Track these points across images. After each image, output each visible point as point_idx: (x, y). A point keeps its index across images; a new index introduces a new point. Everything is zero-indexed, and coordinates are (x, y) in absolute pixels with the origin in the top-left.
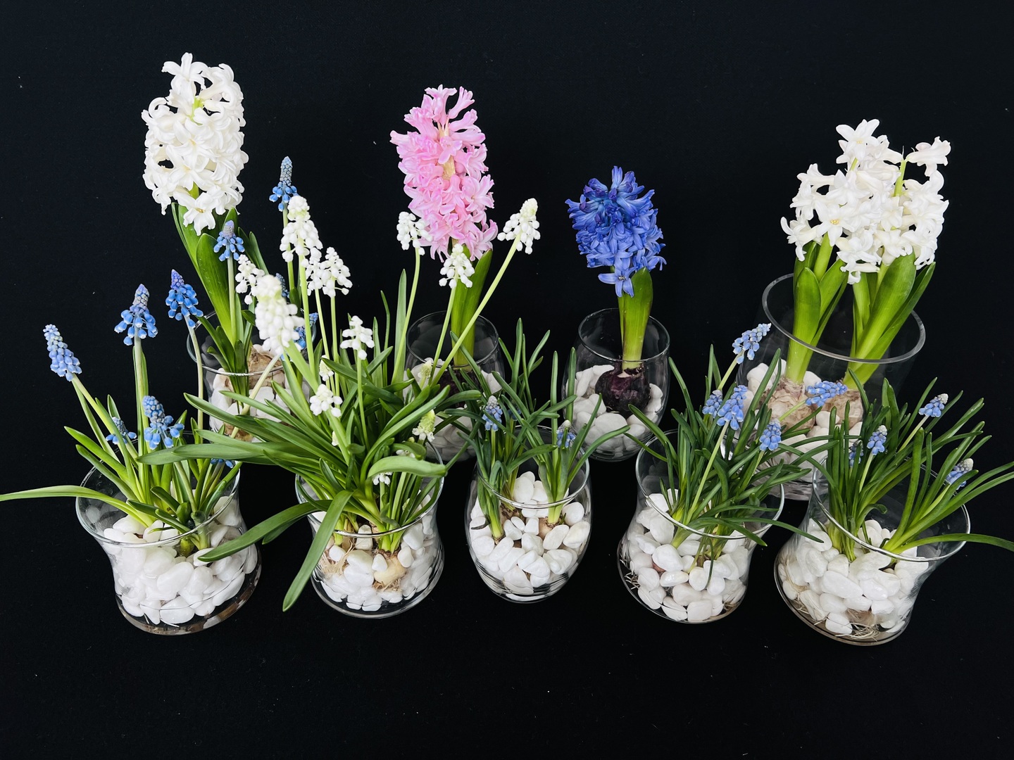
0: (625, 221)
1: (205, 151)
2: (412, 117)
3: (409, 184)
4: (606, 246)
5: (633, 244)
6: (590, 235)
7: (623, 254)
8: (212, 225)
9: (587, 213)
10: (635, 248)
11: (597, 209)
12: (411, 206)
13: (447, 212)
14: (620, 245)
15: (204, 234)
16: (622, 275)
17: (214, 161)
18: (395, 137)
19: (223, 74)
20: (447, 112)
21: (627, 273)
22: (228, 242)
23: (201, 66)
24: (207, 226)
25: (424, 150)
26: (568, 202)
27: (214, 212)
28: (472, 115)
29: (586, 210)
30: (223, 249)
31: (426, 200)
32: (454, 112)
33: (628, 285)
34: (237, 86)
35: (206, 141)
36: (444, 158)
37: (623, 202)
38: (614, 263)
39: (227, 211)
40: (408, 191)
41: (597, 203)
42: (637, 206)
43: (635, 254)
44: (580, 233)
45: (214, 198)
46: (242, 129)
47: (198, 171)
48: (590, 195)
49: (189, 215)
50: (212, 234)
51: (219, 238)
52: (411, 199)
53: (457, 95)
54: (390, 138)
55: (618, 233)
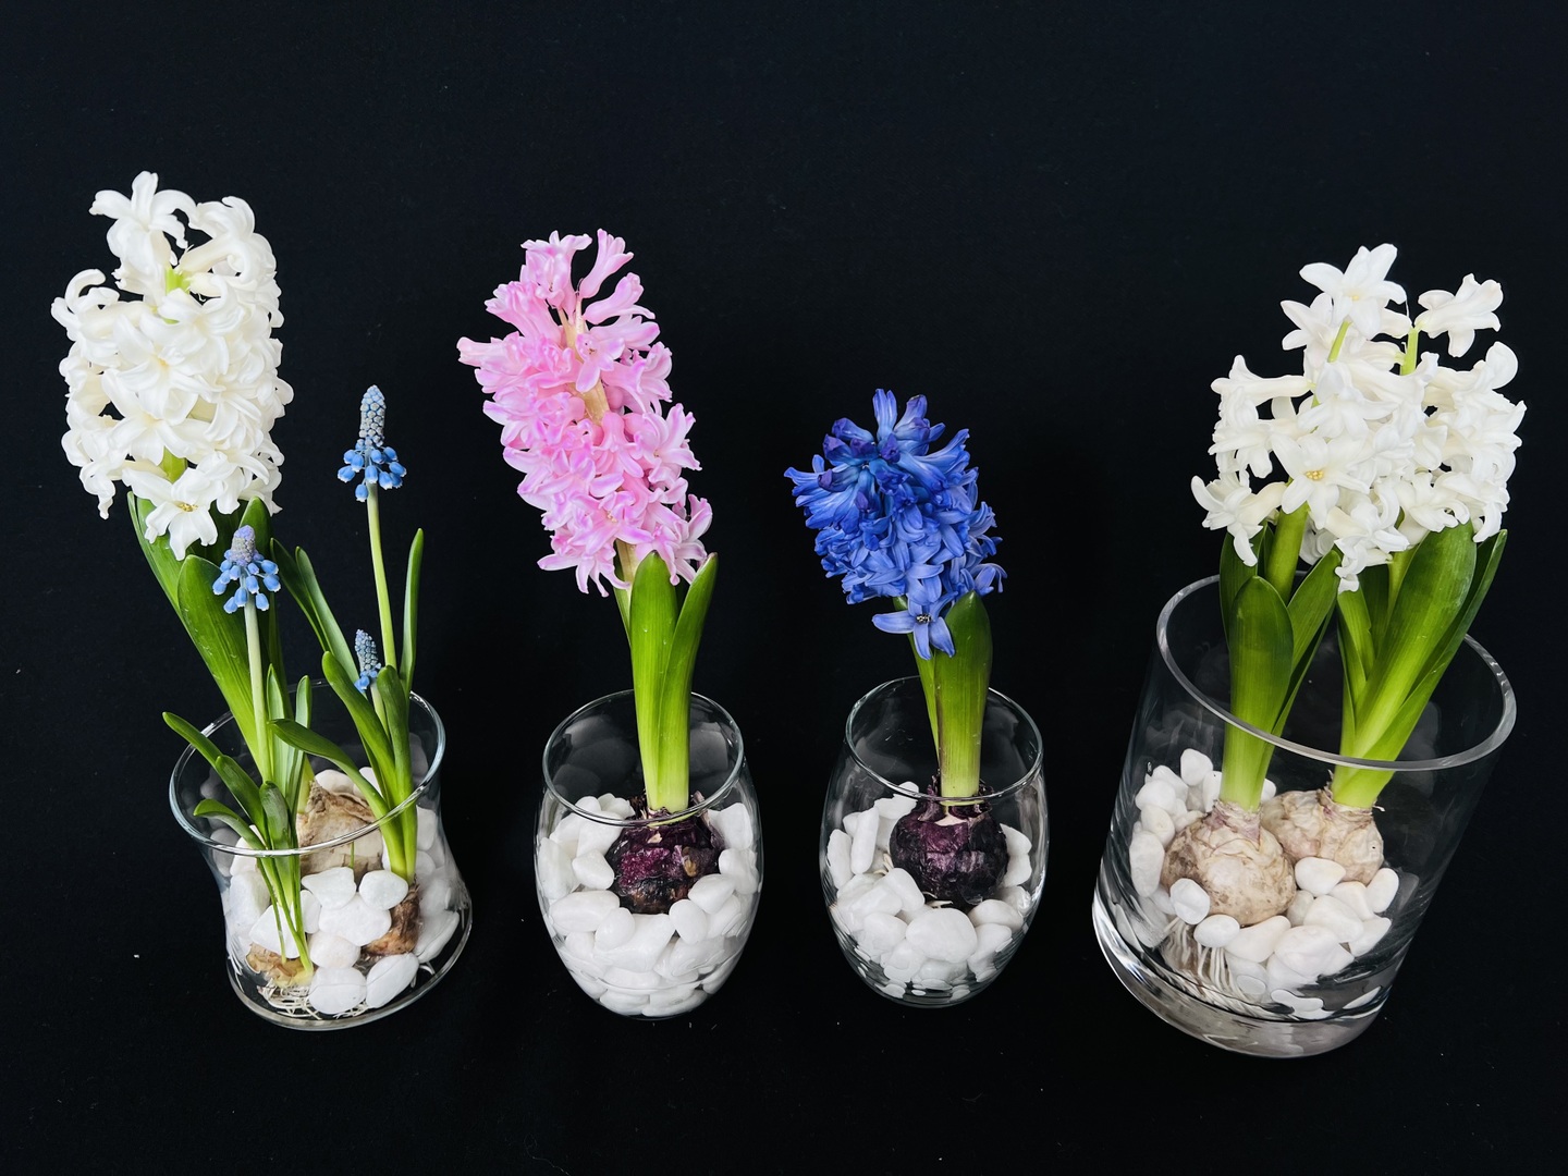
0: (921, 503)
1: (187, 379)
2: (501, 302)
3: (512, 445)
4: (885, 557)
5: (943, 546)
6: (847, 537)
7: (922, 570)
8: (210, 535)
9: (833, 492)
10: (946, 555)
11: (856, 482)
12: (525, 489)
13: (607, 491)
14: (914, 553)
15: (189, 557)
16: (925, 611)
17: (209, 400)
18: (468, 350)
19: (229, 219)
20: (575, 283)
21: (935, 609)
22: (243, 572)
23: (178, 199)
24: (199, 540)
25: (543, 367)
26: (791, 473)
27: (213, 510)
28: (631, 286)
29: (835, 485)
30: (233, 587)
31: (559, 473)
32: (591, 285)
33: (942, 631)
34: (262, 245)
35: (189, 358)
36: (588, 379)
37: (909, 461)
38: (906, 591)
39: (243, 503)
40: (513, 459)
41: (854, 470)
42: (941, 465)
43: (948, 564)
44: (822, 534)
45: (212, 478)
46: (275, 333)
47: (174, 422)
48: (840, 454)
49: (157, 518)
50: (208, 556)
51: (225, 564)
52: (521, 476)
53: (593, 248)
54: (458, 353)
55: (908, 527)
